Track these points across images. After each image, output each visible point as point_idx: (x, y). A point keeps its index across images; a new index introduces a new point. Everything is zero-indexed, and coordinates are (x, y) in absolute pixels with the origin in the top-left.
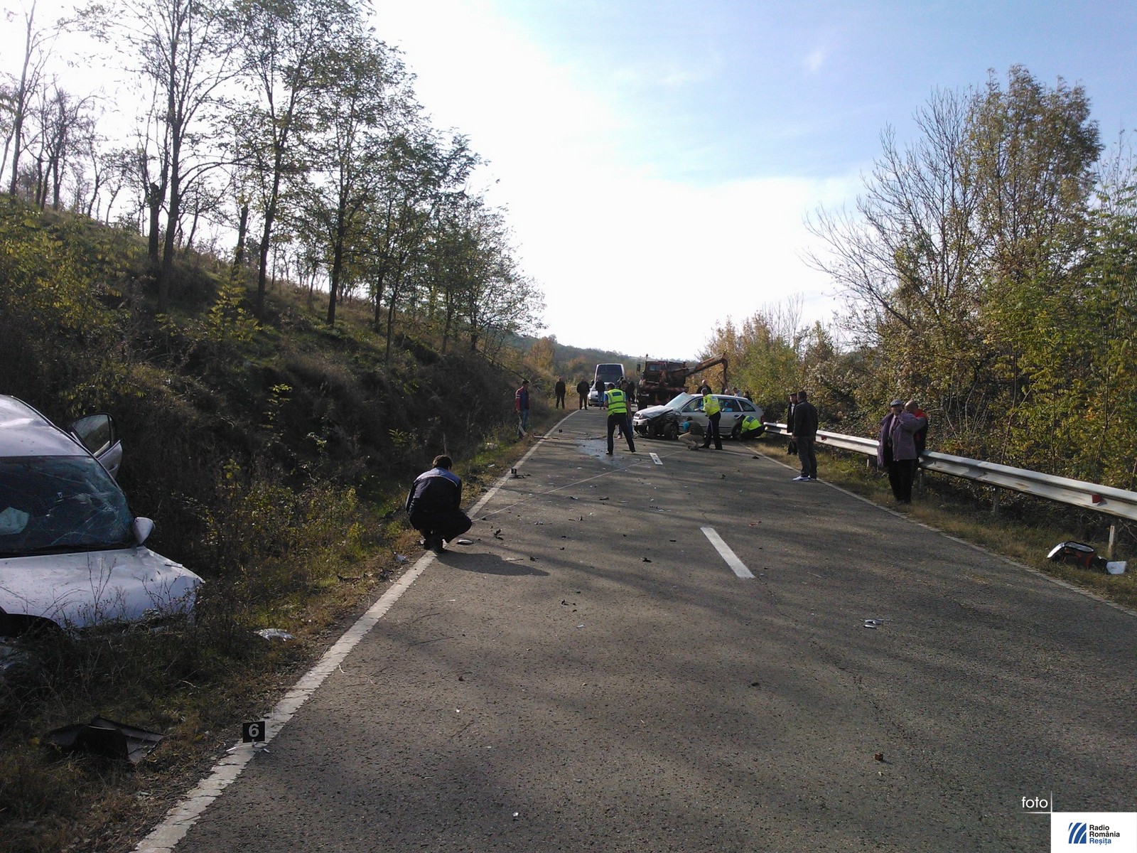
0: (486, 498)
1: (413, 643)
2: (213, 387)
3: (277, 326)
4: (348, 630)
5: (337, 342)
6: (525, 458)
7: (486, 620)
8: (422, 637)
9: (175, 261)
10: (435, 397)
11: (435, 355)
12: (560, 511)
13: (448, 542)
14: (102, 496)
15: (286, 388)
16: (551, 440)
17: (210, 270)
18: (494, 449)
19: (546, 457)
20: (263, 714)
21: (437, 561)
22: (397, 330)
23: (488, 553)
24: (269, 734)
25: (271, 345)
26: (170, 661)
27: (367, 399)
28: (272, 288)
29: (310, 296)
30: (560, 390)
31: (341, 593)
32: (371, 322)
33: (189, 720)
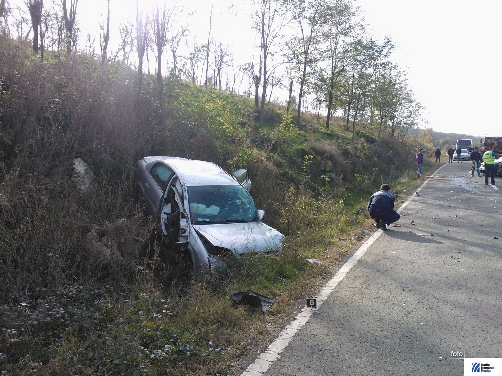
0: (404, 205)
1: (378, 271)
2: (282, 157)
3: (306, 131)
4: (346, 262)
5: (330, 136)
6: (422, 186)
7: (412, 263)
8: (381, 268)
9: (265, 107)
10: (375, 159)
11: (375, 139)
12: (444, 212)
13: (388, 225)
14: (245, 201)
15: (311, 156)
16: (435, 178)
17: (278, 110)
18: (405, 183)
19: (433, 186)
20: (314, 296)
21: (384, 234)
22: (357, 129)
23: (409, 231)
24: (318, 305)
25: (303, 139)
26: (274, 270)
27: (344, 160)
28: (303, 115)
29: (318, 117)
30: (438, 153)
31: (341, 246)
32: (345, 126)
33: (284, 295)
